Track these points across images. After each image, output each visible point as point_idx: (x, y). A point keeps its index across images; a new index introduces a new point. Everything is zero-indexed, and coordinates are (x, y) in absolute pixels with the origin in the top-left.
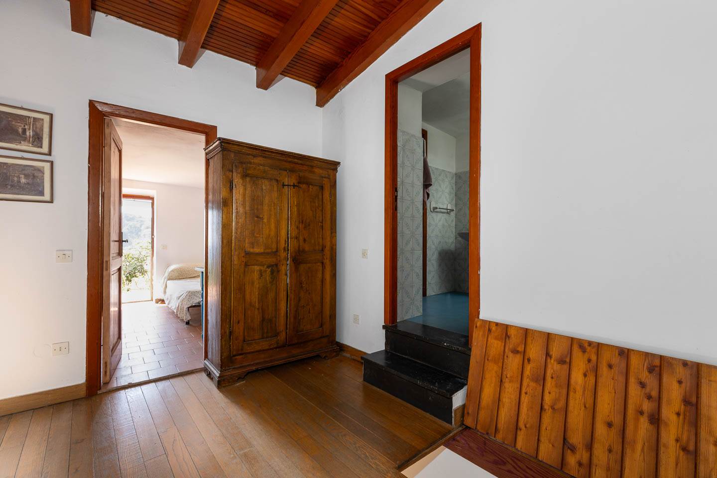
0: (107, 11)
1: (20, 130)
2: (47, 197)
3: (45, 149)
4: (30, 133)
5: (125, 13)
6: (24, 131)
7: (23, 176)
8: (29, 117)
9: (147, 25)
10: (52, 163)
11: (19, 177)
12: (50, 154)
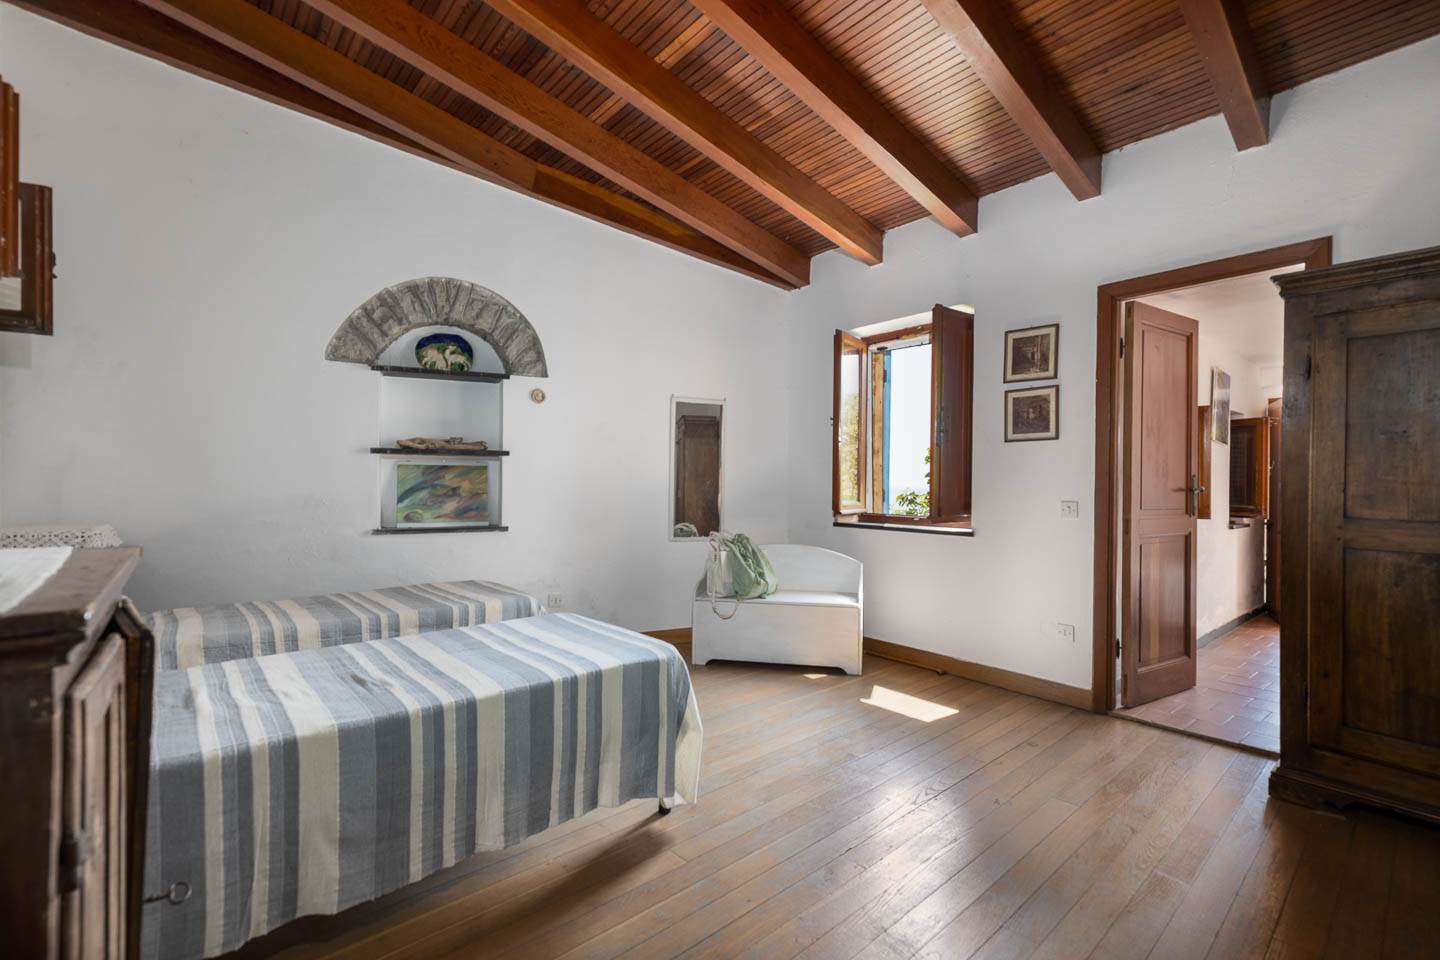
0: (1118, 144)
1: (1030, 355)
2: (1052, 433)
3: (1051, 373)
4: (1038, 356)
5: (1139, 131)
6: (1033, 354)
7: (1031, 410)
8: (1037, 336)
9: (1175, 124)
10: (1057, 387)
11: (1028, 413)
12: (1055, 376)
